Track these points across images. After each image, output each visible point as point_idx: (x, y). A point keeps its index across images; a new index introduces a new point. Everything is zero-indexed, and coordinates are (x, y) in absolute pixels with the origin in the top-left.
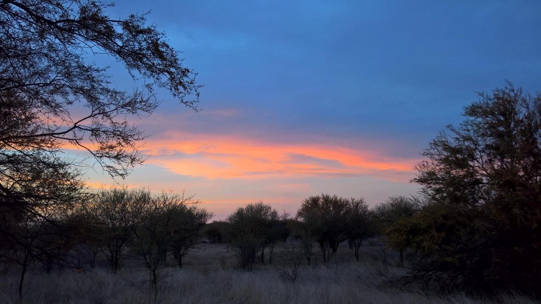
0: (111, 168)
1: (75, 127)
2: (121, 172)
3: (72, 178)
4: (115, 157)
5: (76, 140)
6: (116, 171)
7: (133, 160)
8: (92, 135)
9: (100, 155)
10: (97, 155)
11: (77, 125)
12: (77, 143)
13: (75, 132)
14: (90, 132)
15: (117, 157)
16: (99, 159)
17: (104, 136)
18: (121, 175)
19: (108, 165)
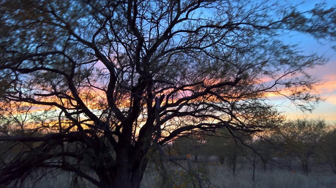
0: (302, 106)
1: (276, 84)
2: (309, 108)
3: (278, 114)
4: (304, 99)
5: (277, 91)
6: (305, 108)
7: (318, 99)
8: (286, 87)
9: (293, 99)
10: (292, 99)
11: (277, 82)
12: (278, 93)
13: (276, 87)
14: (285, 85)
15: (305, 99)
16: (293, 101)
17: (293, 86)
18: (310, 110)
19: (300, 104)
